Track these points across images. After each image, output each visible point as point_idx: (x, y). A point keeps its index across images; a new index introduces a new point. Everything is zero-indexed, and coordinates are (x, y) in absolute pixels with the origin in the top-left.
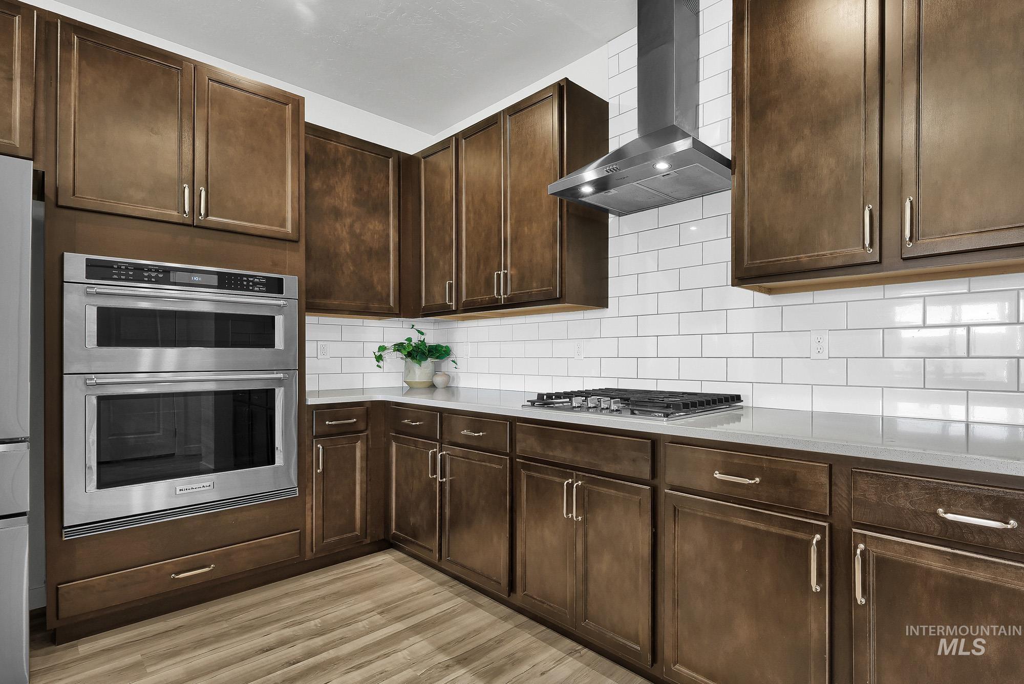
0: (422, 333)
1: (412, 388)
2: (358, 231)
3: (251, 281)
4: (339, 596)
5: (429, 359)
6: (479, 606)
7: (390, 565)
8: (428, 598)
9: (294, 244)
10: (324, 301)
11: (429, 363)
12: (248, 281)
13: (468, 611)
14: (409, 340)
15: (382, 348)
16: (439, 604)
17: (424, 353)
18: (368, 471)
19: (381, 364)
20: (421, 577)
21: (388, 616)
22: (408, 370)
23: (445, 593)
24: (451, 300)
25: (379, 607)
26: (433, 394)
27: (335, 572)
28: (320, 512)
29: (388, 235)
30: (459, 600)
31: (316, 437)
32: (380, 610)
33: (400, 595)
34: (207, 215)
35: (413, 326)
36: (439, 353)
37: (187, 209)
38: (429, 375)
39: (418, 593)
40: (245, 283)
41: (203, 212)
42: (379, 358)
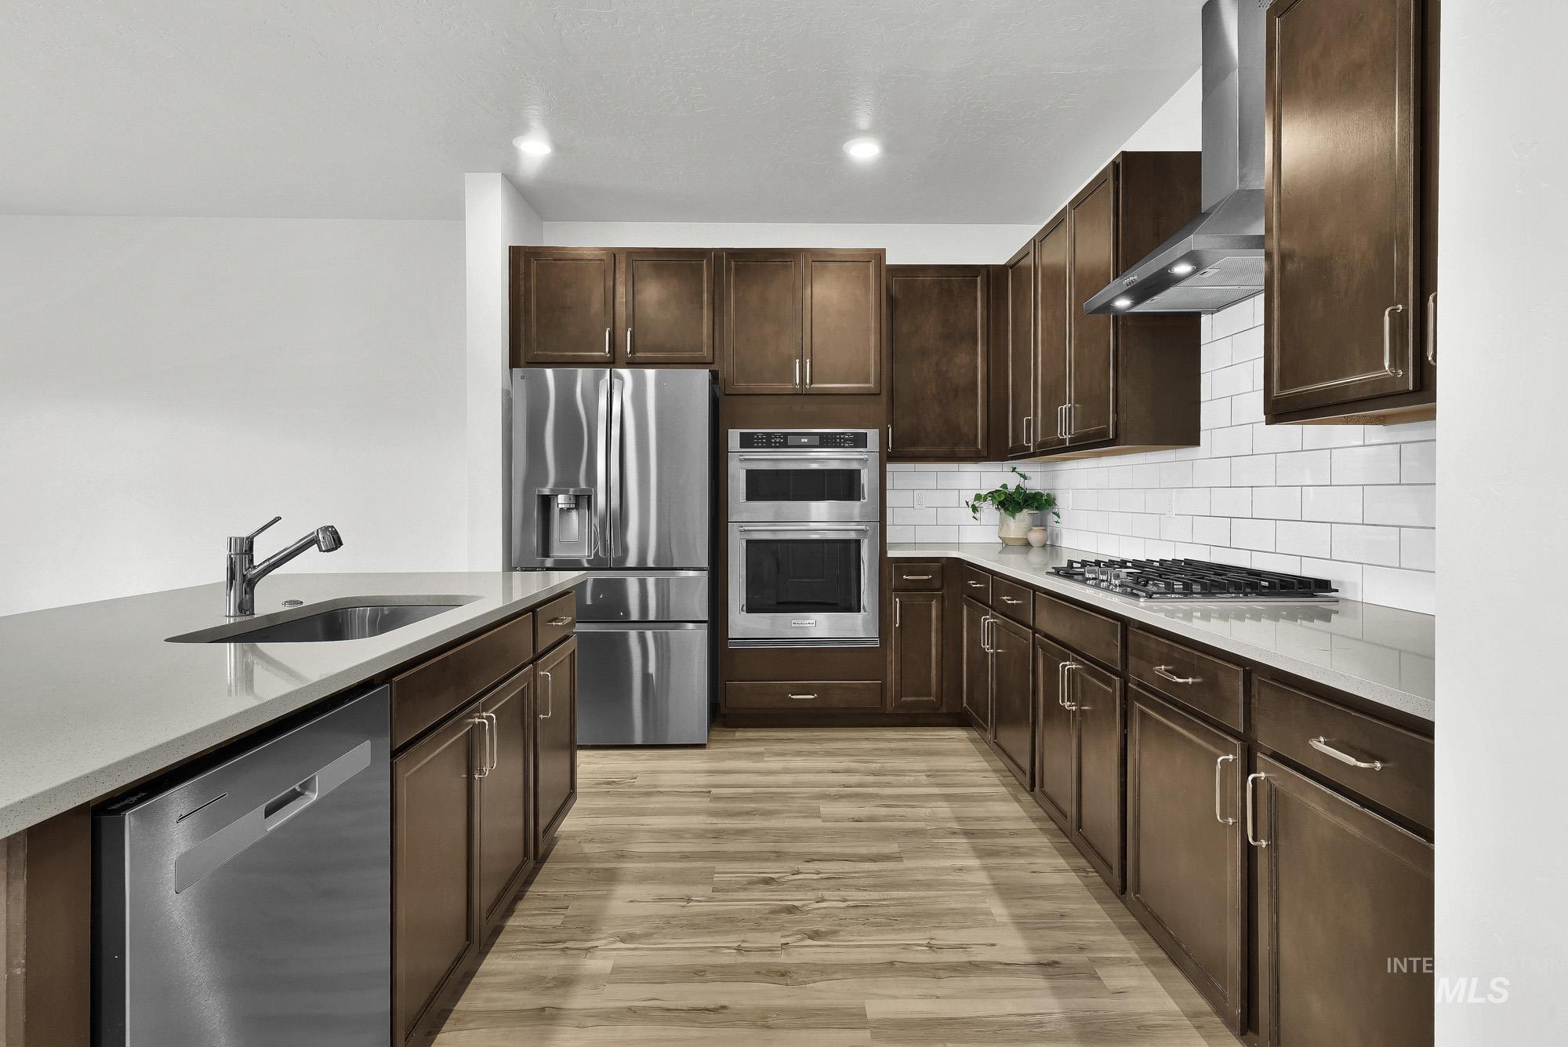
0: (1025, 478)
1: (1006, 545)
2: (944, 369)
3: (843, 438)
4: (904, 752)
5: (1025, 511)
6: (1018, 800)
7: (960, 740)
8: (977, 778)
9: (877, 397)
10: (912, 449)
11: (1025, 516)
12: (840, 439)
13: (1004, 800)
14: (1005, 486)
15: (978, 497)
16: (982, 786)
17: (1019, 503)
18: (942, 632)
19: (977, 515)
20: (982, 759)
21: (932, 780)
22: (1002, 524)
23: (994, 779)
24: (1028, 441)
25: (929, 771)
26: (1027, 553)
27: (912, 733)
28: (899, 668)
29: (976, 367)
30: (1003, 789)
31: (895, 590)
32: (929, 773)
33: (952, 768)
34: (811, 383)
35: (1015, 468)
36: (1038, 503)
37: (798, 382)
38: (1025, 530)
39: (970, 771)
40: (838, 440)
41: (808, 382)
42: (975, 509)
